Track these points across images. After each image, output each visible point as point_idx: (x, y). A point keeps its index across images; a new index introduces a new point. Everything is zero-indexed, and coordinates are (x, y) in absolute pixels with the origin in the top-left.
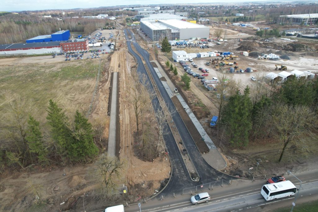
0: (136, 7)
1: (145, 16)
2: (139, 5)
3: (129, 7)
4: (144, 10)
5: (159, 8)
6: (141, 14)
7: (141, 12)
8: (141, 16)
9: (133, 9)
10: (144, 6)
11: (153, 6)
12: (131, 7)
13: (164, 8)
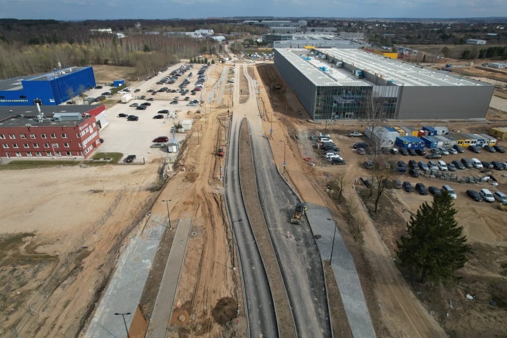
0: (266, 20)
1: (283, 37)
2: (271, 17)
3: (255, 19)
4: (280, 25)
5: (305, 23)
6: (274, 31)
7: (275, 28)
8: (275, 36)
9: (260, 23)
10: (279, 19)
11: (295, 20)
12: (258, 20)
13: (315, 24)
